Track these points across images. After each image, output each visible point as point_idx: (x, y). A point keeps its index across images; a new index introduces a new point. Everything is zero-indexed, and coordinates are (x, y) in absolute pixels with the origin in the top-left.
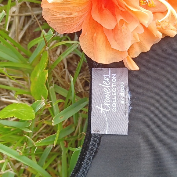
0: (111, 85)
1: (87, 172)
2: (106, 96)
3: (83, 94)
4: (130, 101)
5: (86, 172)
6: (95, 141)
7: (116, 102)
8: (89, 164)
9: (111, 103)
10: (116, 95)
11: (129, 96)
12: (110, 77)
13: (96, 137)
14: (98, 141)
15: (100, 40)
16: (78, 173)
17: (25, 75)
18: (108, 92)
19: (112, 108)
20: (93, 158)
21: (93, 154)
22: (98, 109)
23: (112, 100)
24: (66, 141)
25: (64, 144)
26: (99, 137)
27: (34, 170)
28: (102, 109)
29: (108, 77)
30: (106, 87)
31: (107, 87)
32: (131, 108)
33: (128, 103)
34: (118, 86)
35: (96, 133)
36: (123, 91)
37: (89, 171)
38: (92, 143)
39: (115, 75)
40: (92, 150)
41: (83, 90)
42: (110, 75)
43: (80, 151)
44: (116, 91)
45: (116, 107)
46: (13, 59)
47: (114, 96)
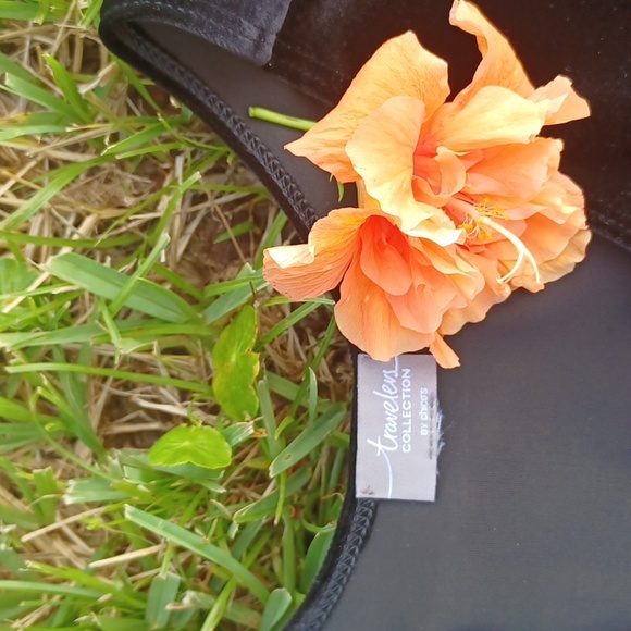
0: (400, 394)
1: (348, 580)
2: (389, 419)
3: (331, 386)
4: (442, 428)
5: (345, 579)
6: (365, 514)
7: (410, 431)
8: (353, 563)
9: (399, 434)
10: (410, 416)
11: (438, 418)
12: (396, 375)
13: (368, 505)
14: (370, 513)
15: (377, 311)
16: (329, 581)
17: (193, 344)
18: (393, 411)
19: (401, 444)
20: (361, 548)
21: (361, 541)
22: (371, 446)
23: (401, 428)
24: (295, 506)
25: (290, 511)
26: (372, 505)
27: (225, 570)
28: (380, 447)
29: (392, 376)
30: (388, 400)
31: (392, 398)
32: (442, 444)
33: (436, 434)
34: (415, 396)
35: (366, 496)
36: (425, 408)
37: (353, 578)
38: (357, 518)
39: (408, 371)
40: (359, 533)
41: (330, 378)
42: (398, 372)
43: (333, 535)
44: (411, 410)
45: (411, 443)
46: (170, 312)
47: (406, 420)
